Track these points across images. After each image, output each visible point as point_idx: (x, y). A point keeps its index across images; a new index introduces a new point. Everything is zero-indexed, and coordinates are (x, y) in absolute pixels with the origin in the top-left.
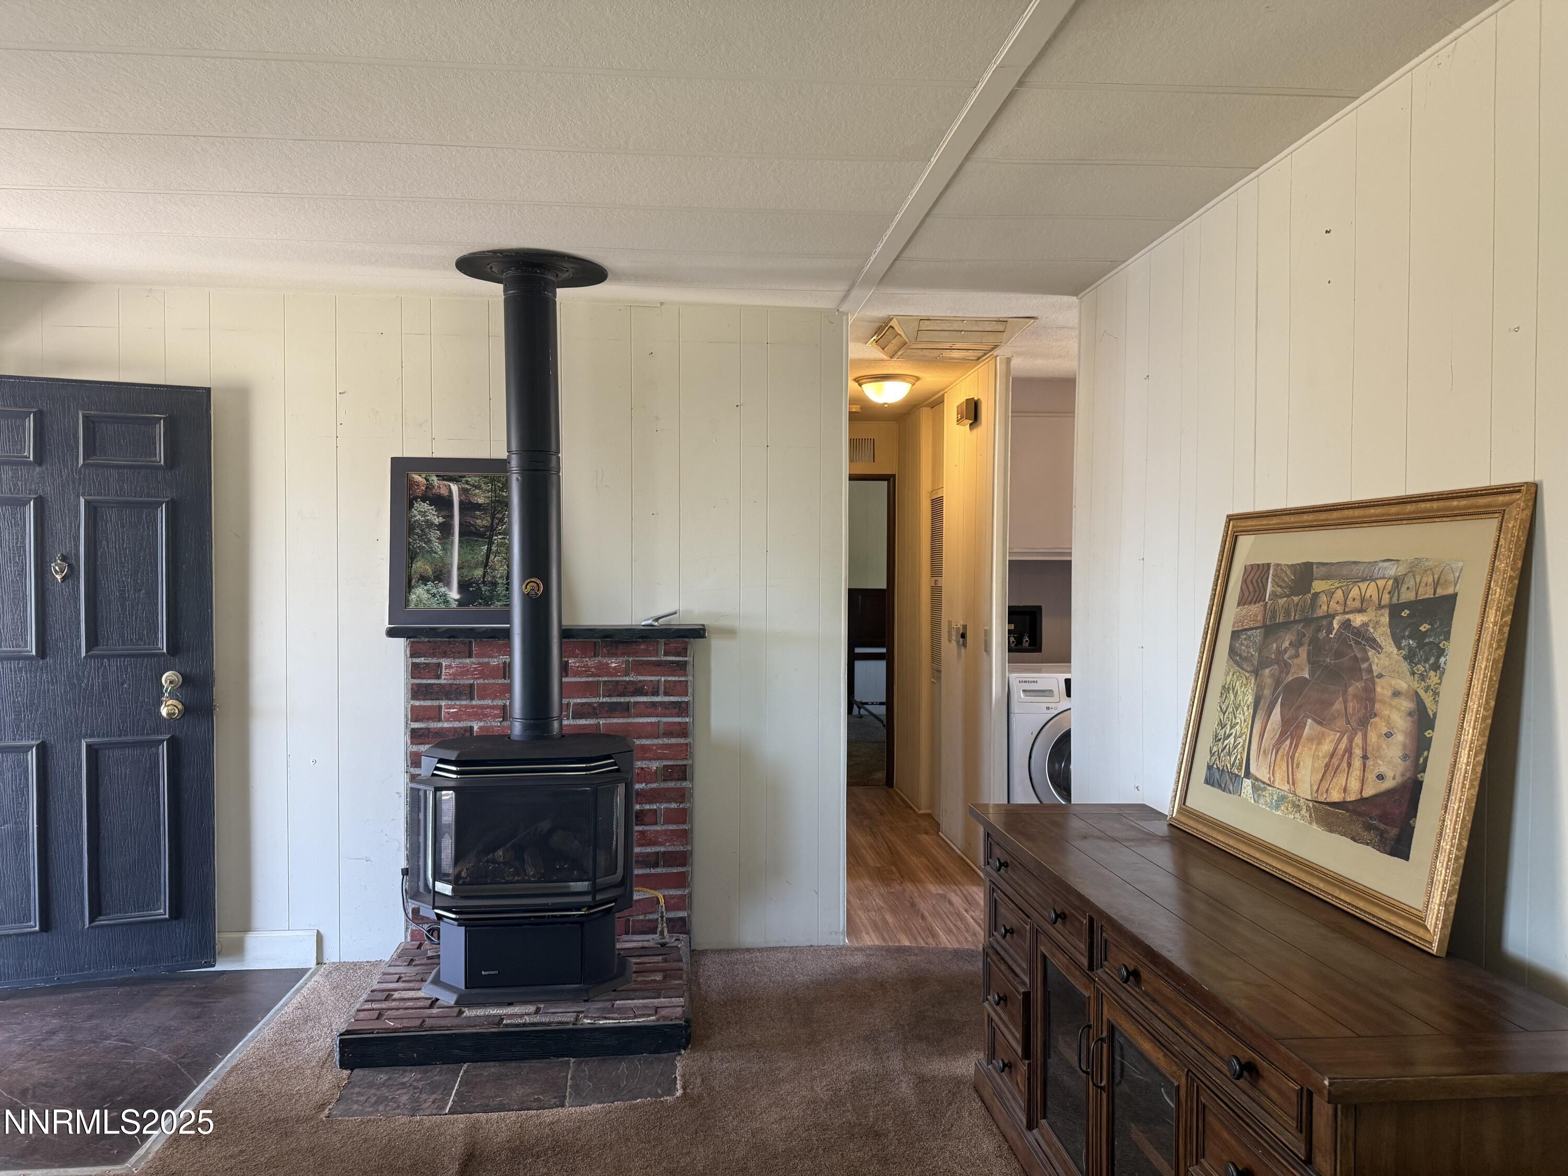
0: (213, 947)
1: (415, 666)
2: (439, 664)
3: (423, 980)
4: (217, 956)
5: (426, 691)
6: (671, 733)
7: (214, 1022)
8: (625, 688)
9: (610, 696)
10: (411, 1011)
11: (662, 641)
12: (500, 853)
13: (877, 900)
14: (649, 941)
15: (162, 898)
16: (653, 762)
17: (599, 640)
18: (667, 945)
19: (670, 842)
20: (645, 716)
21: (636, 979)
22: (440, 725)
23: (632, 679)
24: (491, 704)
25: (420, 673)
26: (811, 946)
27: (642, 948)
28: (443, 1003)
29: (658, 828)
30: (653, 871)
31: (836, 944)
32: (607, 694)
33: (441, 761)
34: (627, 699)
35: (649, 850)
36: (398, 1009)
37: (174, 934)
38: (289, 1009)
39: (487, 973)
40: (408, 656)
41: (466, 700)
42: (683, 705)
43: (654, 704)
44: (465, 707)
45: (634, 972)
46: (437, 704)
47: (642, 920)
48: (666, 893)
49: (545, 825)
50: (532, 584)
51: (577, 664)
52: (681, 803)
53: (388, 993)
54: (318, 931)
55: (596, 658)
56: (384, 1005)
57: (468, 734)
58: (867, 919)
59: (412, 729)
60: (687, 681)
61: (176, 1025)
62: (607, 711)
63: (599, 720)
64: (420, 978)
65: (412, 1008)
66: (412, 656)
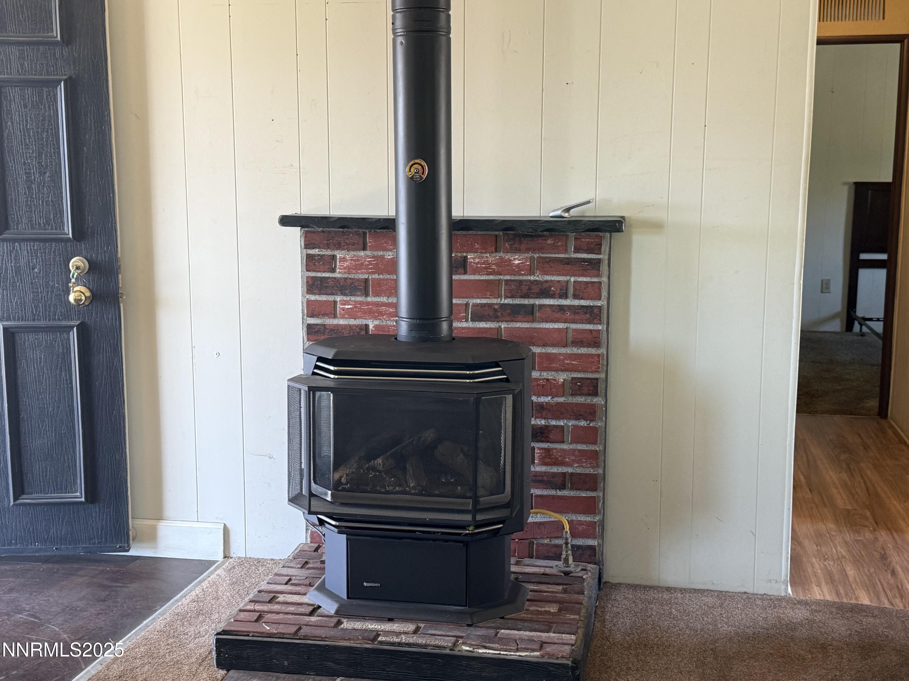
0: (127, 532)
1: (309, 257)
2: (333, 256)
3: (311, 585)
4: (131, 542)
5: (321, 285)
6: (582, 341)
7: (116, 607)
8: (530, 289)
9: (512, 297)
10: (290, 616)
11: (572, 236)
12: (380, 461)
13: (839, 548)
14: (552, 567)
15: (78, 481)
16: (561, 373)
17: (501, 233)
18: (571, 575)
19: (578, 463)
20: (552, 321)
21: (528, 608)
22: (335, 322)
23: (537, 278)
24: (386, 301)
25: (315, 265)
26: (745, 593)
27: (543, 574)
28: (324, 611)
29: (565, 446)
30: (560, 493)
31: (776, 594)
32: (509, 296)
33: (320, 359)
34: (531, 301)
35: (554, 469)
36: (278, 613)
37: (90, 518)
38: (185, 601)
39: (369, 585)
40: (303, 246)
41: (361, 295)
42: (596, 311)
43: (561, 308)
44: (360, 304)
45: (528, 600)
46: (333, 299)
47: (547, 545)
48: (574, 517)
49: (429, 435)
50: (416, 166)
51: (477, 260)
52: (591, 421)
53: (273, 595)
54: (225, 524)
55: (497, 254)
56: (265, 608)
57: (363, 333)
58: (822, 570)
59: (308, 324)
60: (600, 283)
61: (82, 606)
62: (509, 315)
63: (500, 324)
64: (308, 583)
65: (293, 614)
66: (307, 246)
